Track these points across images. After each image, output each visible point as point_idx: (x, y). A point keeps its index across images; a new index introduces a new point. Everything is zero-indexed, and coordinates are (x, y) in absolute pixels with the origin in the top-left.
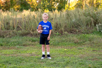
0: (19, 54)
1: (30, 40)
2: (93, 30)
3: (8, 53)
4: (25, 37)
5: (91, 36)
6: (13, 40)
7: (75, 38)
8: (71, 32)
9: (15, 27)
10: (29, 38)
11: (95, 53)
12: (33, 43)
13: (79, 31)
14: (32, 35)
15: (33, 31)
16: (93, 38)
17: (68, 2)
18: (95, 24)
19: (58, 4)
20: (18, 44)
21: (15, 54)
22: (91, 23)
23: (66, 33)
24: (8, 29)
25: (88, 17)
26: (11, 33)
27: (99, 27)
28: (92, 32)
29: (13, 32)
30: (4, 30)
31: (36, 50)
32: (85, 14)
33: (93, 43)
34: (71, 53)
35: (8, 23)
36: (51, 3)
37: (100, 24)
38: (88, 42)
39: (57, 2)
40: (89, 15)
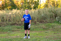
0: (10, 37)
1: (16, 28)
2: (54, 20)
3: (3, 36)
4: (13, 26)
5: (53, 24)
6: (6, 28)
7: (43, 25)
8: (41, 22)
9: (8, 20)
10: (16, 26)
11: (55, 35)
12: (18, 29)
13: (46, 22)
14: (17, 25)
15: (18, 22)
16: (54, 26)
17: (40, 4)
18: (55, 17)
19: (34, 5)
20: (9, 30)
21: (7, 36)
22: (53, 16)
23: (38, 23)
24: (3, 21)
25: (51, 13)
26: (5, 23)
27: (58, 18)
28: (54, 22)
29: (6, 23)
30: (1, 22)
31: (20, 34)
32: (49, 11)
33: (54, 28)
34: (41, 35)
35: (3, 18)
36: (30, 4)
37: (58, 17)
38: (51, 28)
39: (33, 4)
40: (52, 11)
